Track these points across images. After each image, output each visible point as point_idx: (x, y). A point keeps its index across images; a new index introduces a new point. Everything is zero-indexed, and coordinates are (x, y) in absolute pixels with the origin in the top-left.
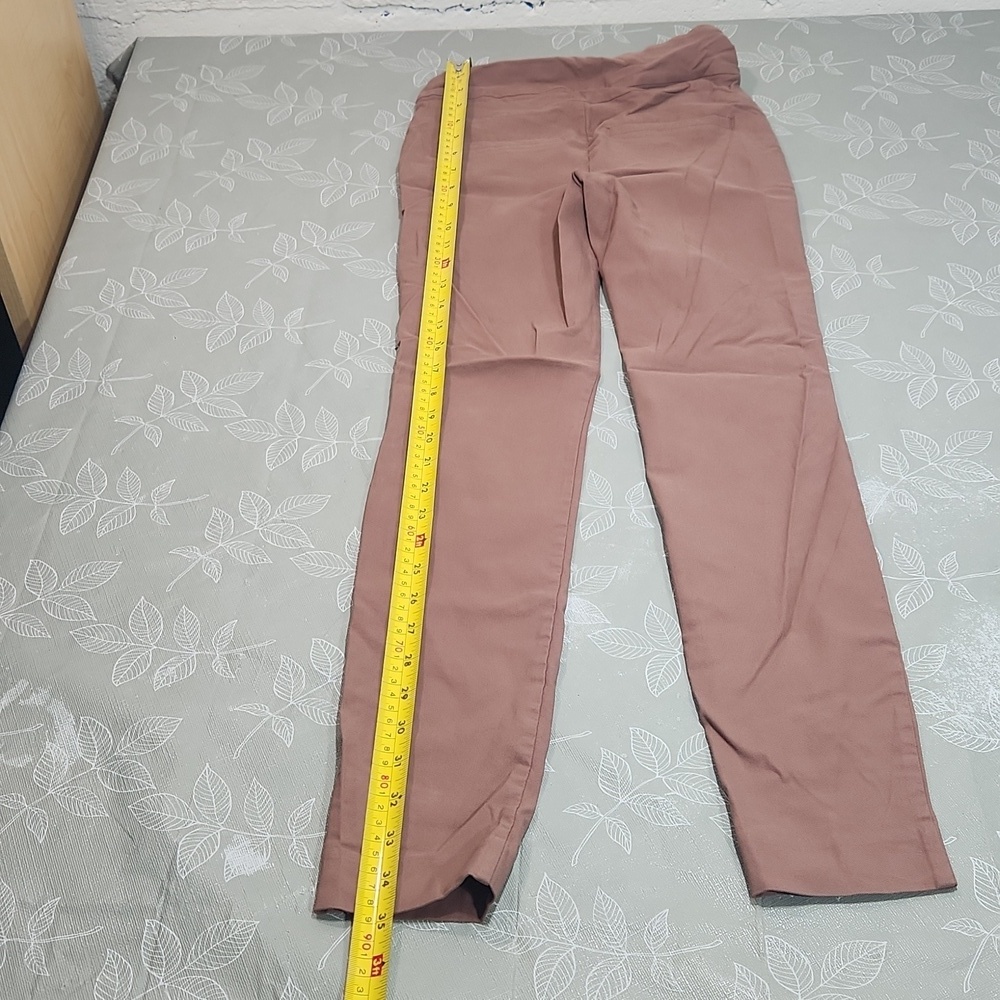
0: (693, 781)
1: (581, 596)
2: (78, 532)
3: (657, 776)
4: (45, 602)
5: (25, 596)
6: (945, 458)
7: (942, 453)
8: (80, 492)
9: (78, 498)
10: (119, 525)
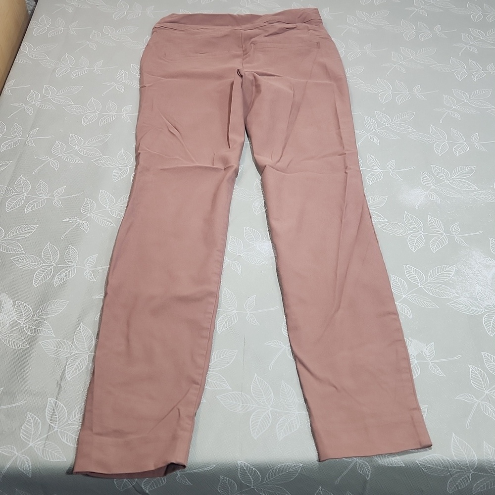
2: (15, 211)
6: (453, 179)
7: (451, 176)
8: (16, 192)
9: (15, 195)
10: (37, 207)
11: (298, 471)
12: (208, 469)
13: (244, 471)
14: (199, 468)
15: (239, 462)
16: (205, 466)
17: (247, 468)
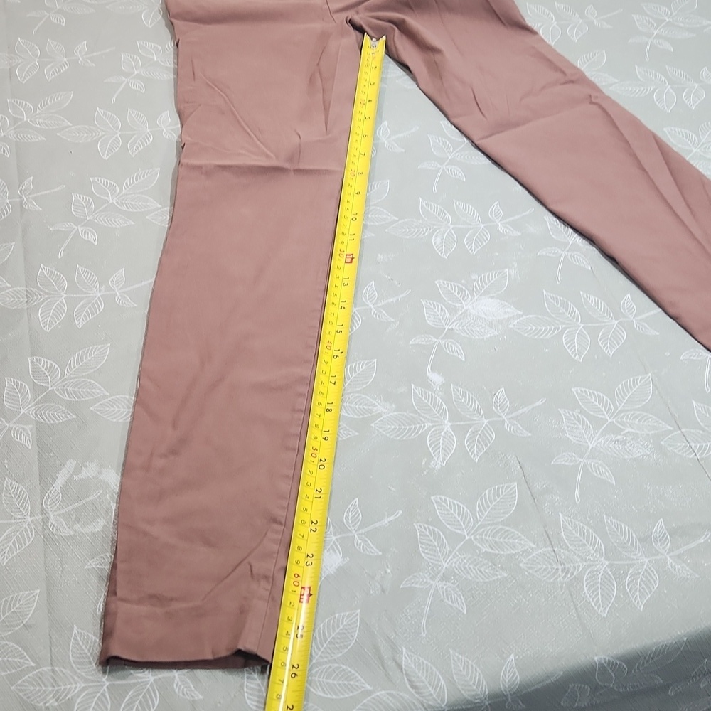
0: (636, 417)
1: (492, 297)
2: (59, 327)
3: (609, 421)
4: (58, 390)
5: (37, 390)
6: (703, 144)
7: (699, 141)
8: (46, 293)
9: (47, 299)
10: (93, 314)
11: (679, 649)
12: (553, 679)
13: (604, 668)
14: (539, 683)
15: (596, 658)
16: (548, 677)
17: (609, 665)
